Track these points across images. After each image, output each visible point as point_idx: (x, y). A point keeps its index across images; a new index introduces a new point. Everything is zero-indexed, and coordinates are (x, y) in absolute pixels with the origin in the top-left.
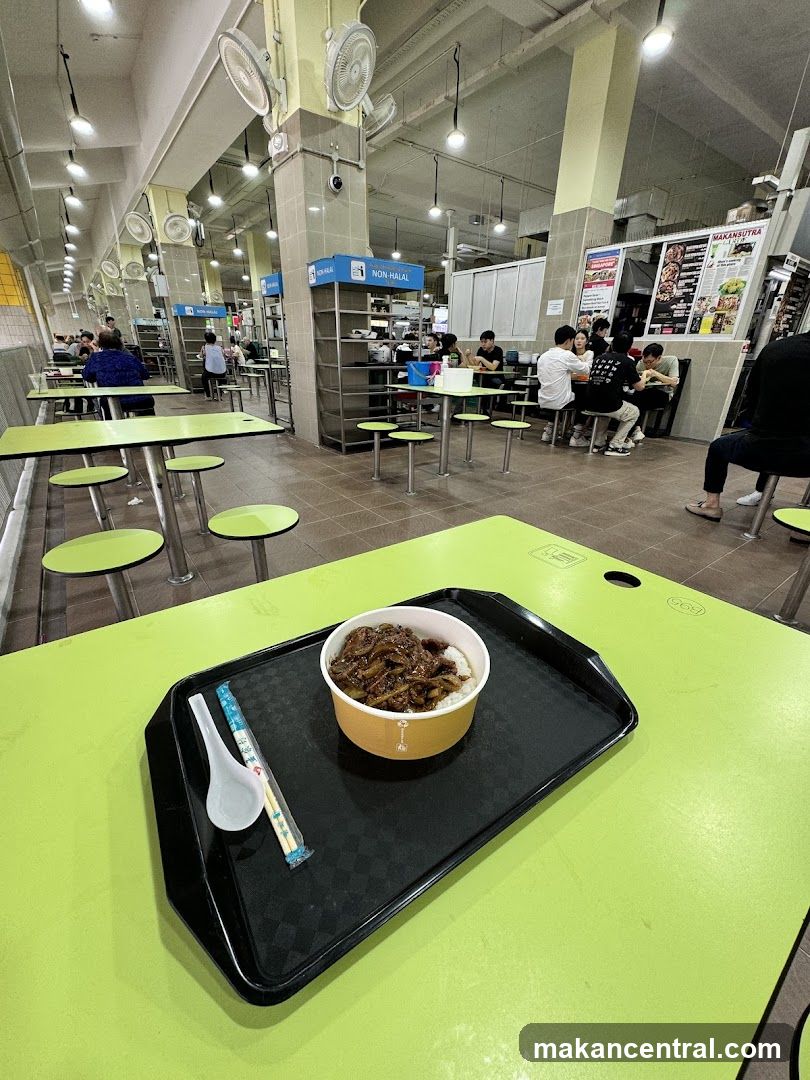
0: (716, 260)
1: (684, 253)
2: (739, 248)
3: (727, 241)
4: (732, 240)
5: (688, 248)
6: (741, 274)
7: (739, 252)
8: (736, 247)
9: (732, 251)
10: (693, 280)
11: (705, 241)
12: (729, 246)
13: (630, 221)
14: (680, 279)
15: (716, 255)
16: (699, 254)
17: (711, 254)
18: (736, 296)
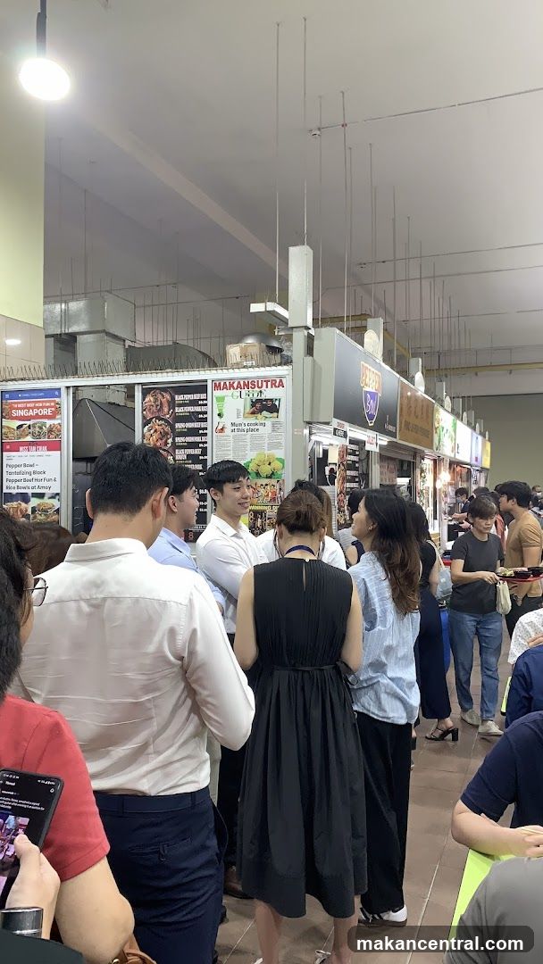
0: (227, 421)
1: (172, 404)
2: (258, 405)
3: (237, 393)
4: (243, 391)
5: (179, 398)
6: (272, 446)
7: (260, 411)
8: (253, 404)
9: (248, 409)
10: (198, 451)
11: (201, 387)
12: (241, 401)
13: (79, 338)
14: (175, 446)
15: (225, 412)
16: (198, 409)
17: (216, 412)
18: (273, 481)
